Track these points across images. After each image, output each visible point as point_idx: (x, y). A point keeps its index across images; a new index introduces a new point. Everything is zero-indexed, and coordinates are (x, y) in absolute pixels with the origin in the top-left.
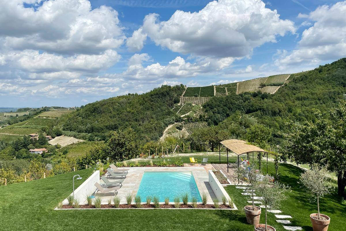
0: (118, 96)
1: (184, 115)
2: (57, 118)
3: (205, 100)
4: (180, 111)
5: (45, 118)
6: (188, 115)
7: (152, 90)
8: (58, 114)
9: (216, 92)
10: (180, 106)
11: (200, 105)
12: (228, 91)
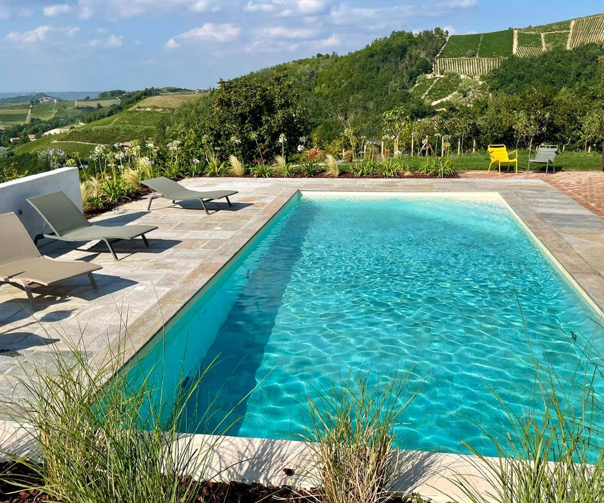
0: (294, 61)
1: (439, 101)
2: (173, 110)
3: (488, 64)
4: (430, 92)
5: (149, 109)
6: (447, 102)
7: (370, 45)
8: (174, 102)
9: (519, 45)
10: (431, 81)
11: (477, 78)
12: (547, 42)
